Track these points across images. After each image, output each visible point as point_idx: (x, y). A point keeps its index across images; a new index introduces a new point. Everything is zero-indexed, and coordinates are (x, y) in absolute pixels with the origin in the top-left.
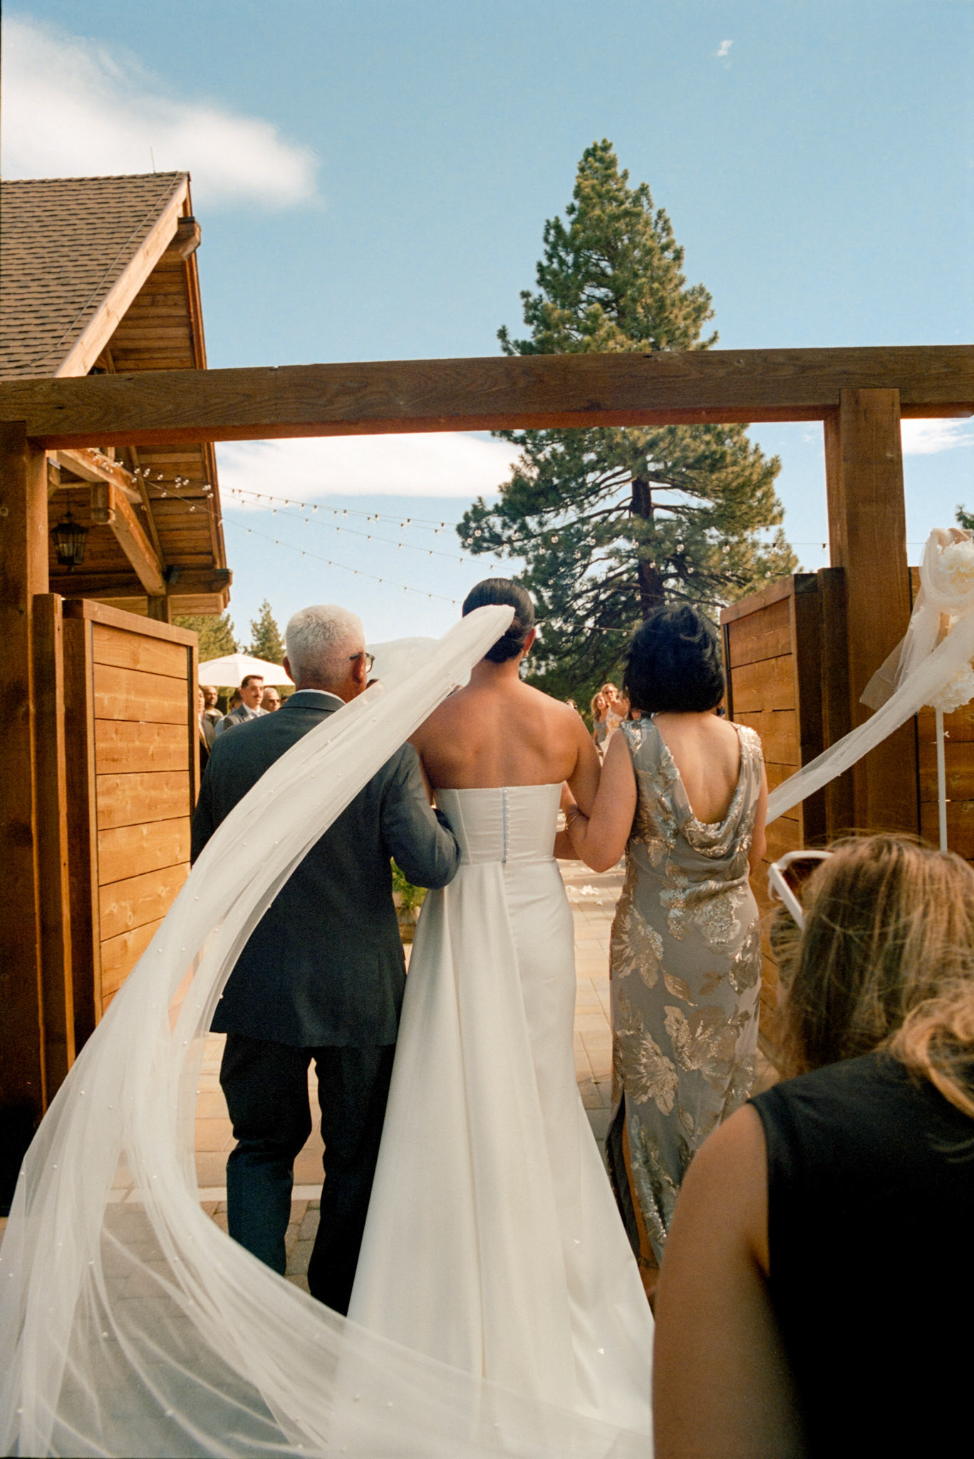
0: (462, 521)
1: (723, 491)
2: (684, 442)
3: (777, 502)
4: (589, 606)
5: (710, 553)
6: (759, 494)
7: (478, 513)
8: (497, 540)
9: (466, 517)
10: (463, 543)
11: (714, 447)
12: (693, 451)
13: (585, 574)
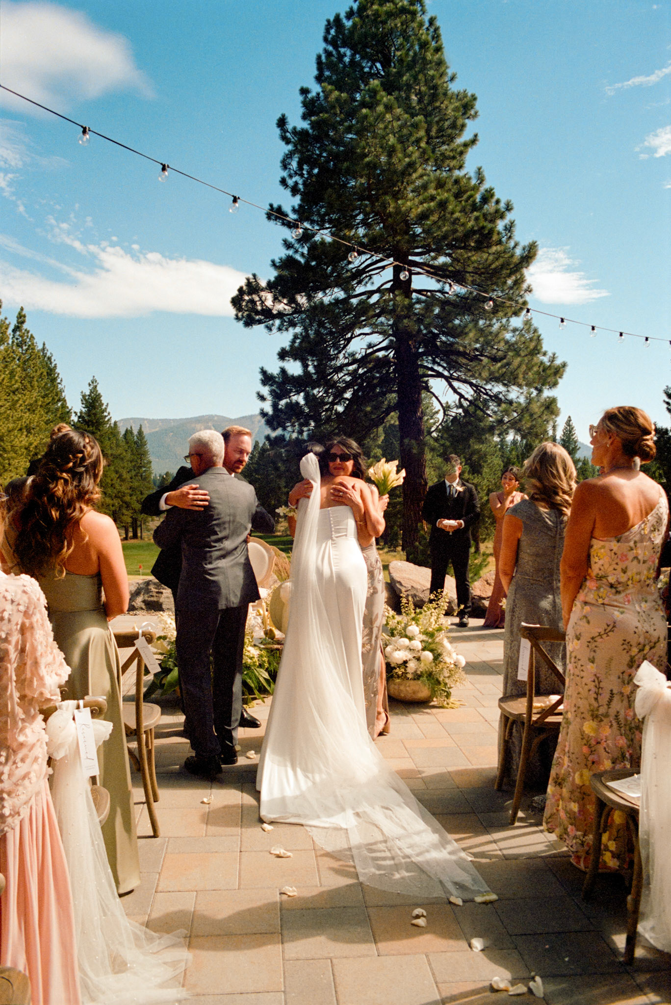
0: (235, 293)
1: (480, 275)
2: (455, 216)
3: (529, 287)
4: (348, 378)
5: (467, 330)
6: (510, 282)
7: (252, 287)
8: (268, 314)
9: (241, 290)
10: (237, 315)
11: (482, 223)
12: (463, 225)
13: (348, 347)
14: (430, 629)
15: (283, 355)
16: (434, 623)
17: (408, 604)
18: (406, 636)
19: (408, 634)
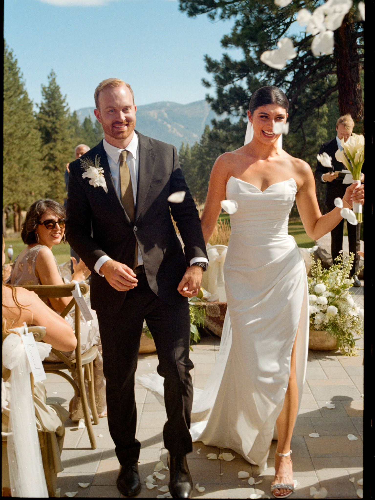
13: (287, 32)
14: (336, 287)
15: (225, 42)
16: (340, 281)
17: (317, 265)
18: (315, 294)
19: (316, 291)
